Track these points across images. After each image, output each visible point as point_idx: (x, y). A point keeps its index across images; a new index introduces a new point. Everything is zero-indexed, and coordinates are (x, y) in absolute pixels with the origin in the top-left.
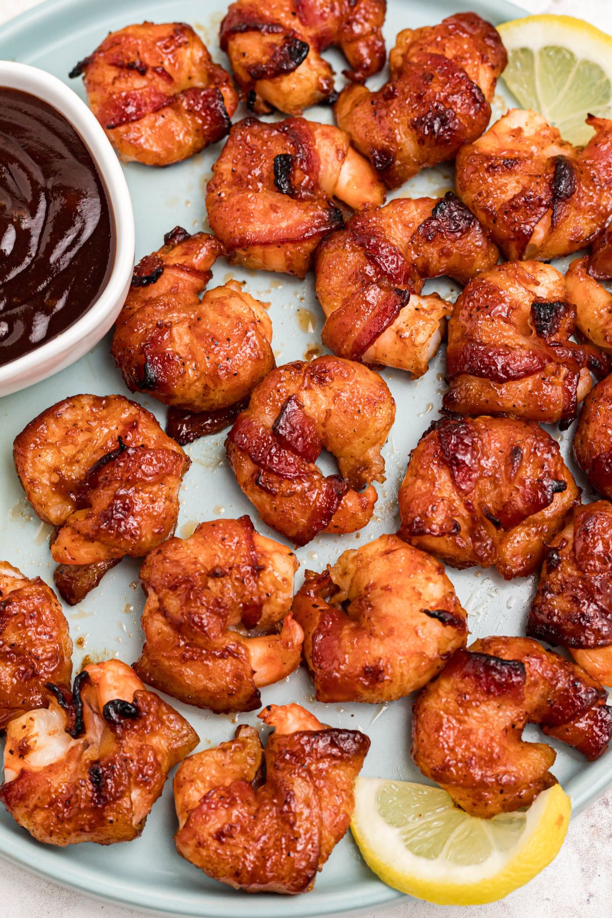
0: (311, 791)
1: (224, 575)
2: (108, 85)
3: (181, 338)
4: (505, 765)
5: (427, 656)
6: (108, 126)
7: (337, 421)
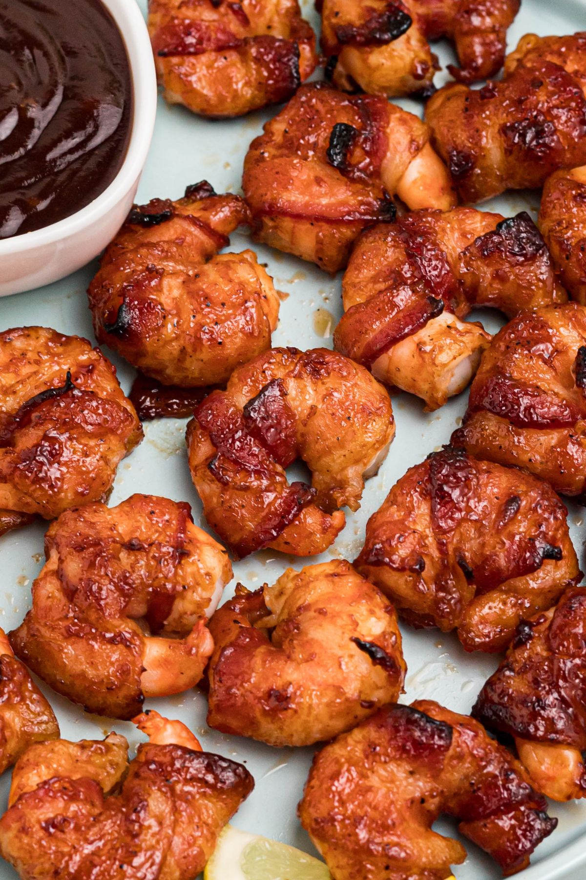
0: (168, 810)
1: (141, 549)
2: (173, 8)
3: (170, 290)
4: (399, 837)
5: (344, 693)
6: (161, 53)
7: (321, 423)
